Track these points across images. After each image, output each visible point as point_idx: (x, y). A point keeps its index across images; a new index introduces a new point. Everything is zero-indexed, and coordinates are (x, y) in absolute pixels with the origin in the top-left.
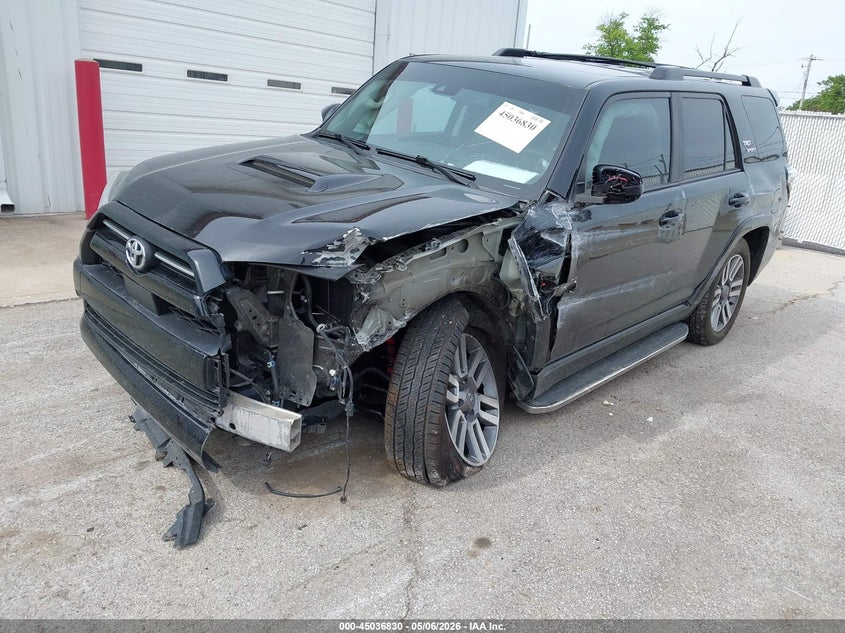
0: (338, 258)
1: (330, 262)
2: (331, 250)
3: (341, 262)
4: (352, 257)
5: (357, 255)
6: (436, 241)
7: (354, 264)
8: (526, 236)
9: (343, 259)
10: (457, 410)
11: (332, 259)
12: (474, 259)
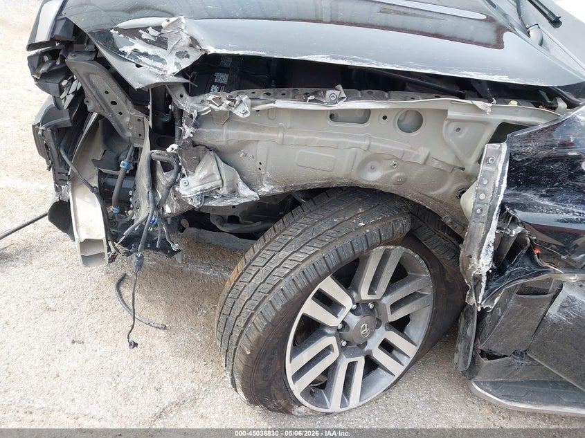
0: (156, 58)
1: (143, 59)
2: (145, 40)
3: (159, 65)
4: (177, 64)
5: (186, 63)
6: (339, 91)
7: (177, 75)
8: (544, 153)
9: (162, 61)
10: (329, 335)
11: (146, 55)
12: (423, 153)
